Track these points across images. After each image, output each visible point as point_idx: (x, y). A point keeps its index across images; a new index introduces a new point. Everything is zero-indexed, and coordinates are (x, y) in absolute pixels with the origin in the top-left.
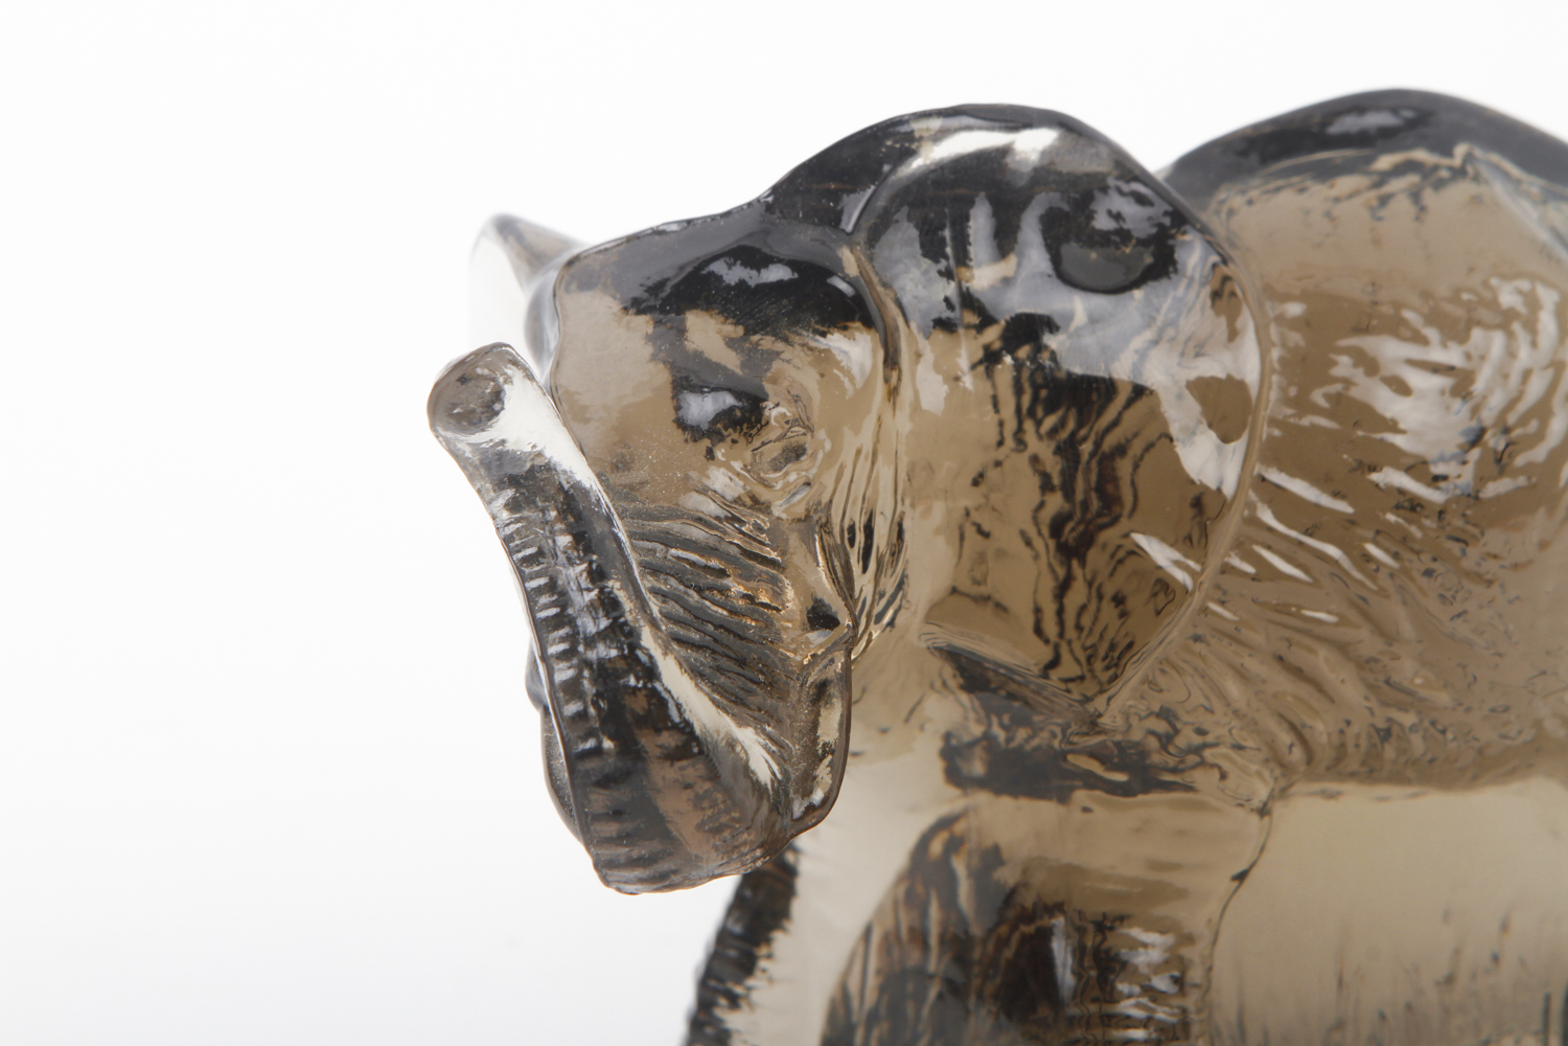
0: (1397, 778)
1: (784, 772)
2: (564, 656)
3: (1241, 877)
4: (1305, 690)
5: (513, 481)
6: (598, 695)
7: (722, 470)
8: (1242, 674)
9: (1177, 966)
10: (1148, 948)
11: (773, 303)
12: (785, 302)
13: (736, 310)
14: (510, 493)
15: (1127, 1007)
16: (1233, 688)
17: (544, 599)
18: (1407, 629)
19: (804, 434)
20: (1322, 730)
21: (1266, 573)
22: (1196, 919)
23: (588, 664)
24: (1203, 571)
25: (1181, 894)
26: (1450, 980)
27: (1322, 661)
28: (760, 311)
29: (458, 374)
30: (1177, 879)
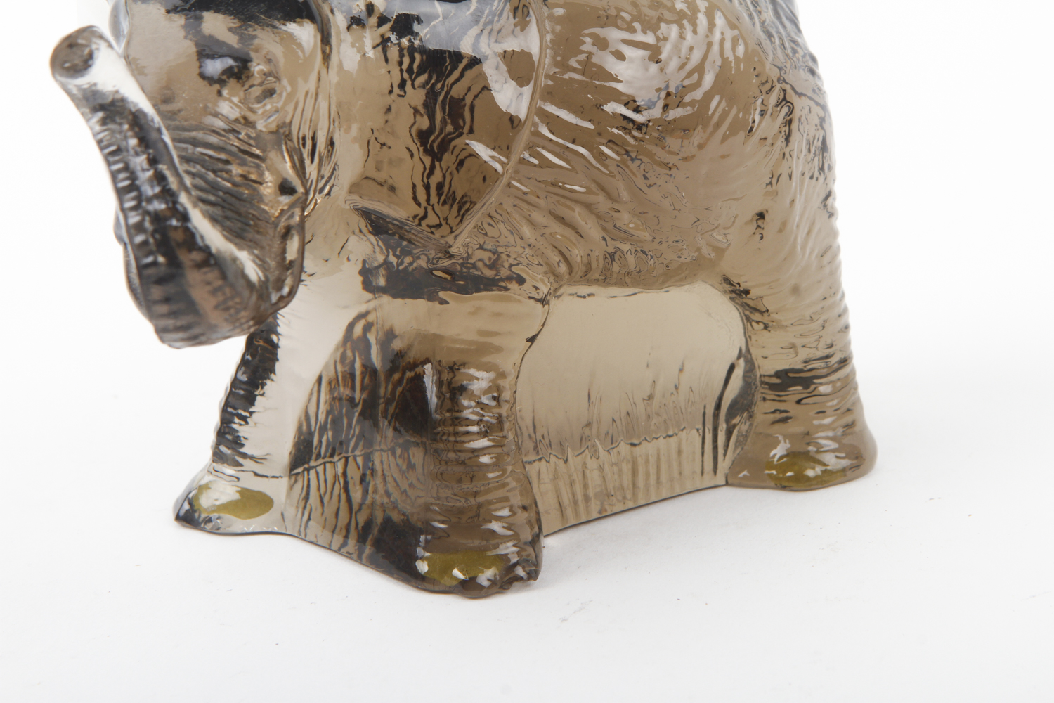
0: (621, 283)
1: (266, 277)
2: (134, 208)
3: (532, 340)
4: (569, 233)
5: (102, 107)
6: (155, 231)
7: (227, 102)
8: (532, 223)
9: (496, 392)
10: (480, 381)
11: (255, 6)
12: (262, 5)
13: (234, 10)
14: (100, 115)
15: (467, 414)
16: (527, 231)
17: (122, 176)
18: (625, 195)
19: (275, 82)
20: (577, 254)
21: (546, 164)
22: (507, 363)
23: (147, 213)
24: (508, 162)
25: (498, 349)
26: (651, 397)
27: (578, 215)
28: (248, 11)
29: (67, 43)
30: (495, 341)
